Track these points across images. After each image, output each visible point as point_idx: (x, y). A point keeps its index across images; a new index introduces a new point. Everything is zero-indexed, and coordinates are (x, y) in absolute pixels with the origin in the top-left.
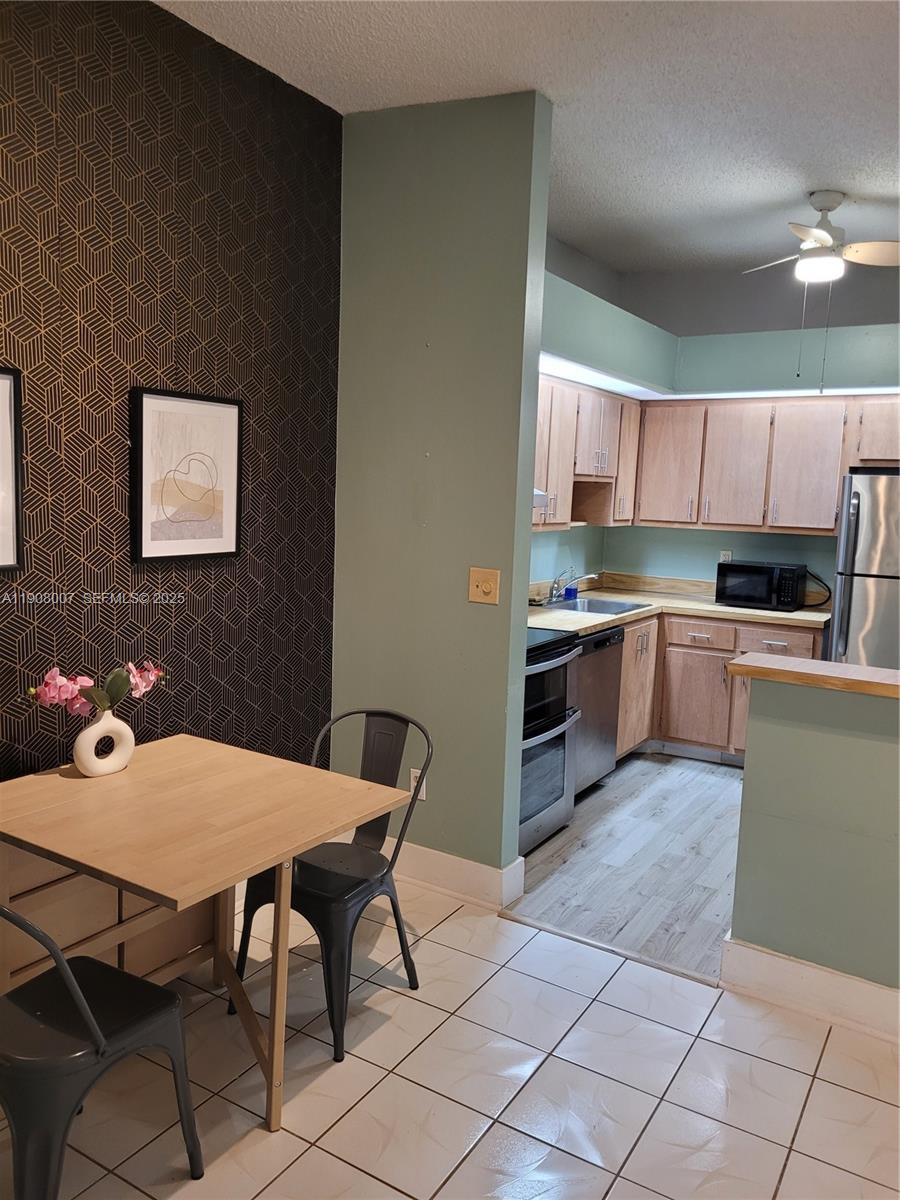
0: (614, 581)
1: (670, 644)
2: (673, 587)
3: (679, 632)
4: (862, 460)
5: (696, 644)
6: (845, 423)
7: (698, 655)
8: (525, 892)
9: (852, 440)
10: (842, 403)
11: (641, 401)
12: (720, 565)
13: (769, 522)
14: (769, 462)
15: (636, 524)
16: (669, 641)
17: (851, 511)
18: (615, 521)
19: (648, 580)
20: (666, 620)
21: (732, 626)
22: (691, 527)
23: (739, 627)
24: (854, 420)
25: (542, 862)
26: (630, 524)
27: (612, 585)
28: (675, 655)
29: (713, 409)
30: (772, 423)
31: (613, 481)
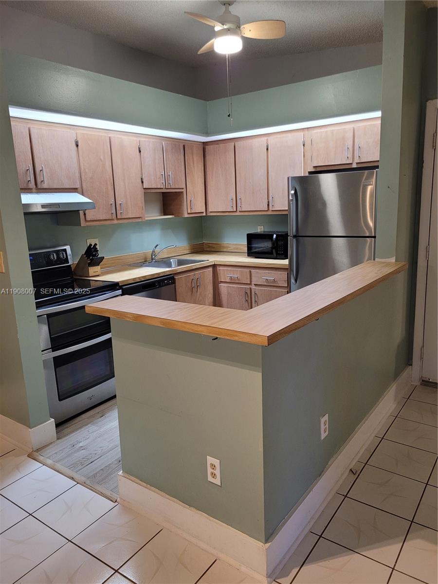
0: (209, 247)
1: (221, 282)
2: (237, 249)
3: (225, 275)
4: (314, 167)
5: (232, 282)
6: (304, 145)
7: (233, 287)
8: (57, 439)
9: (308, 155)
10: (301, 134)
11: (204, 143)
12: (248, 234)
13: (271, 209)
14: (268, 173)
15: (208, 215)
16: (219, 280)
17: (291, 198)
18: (189, 214)
19: (225, 246)
20: (218, 268)
21: (248, 270)
22: (234, 214)
23: (253, 271)
24: (308, 143)
25: (87, 418)
26: (204, 214)
27: (208, 249)
28: (223, 288)
29: (238, 144)
30: (267, 149)
31: (184, 191)
